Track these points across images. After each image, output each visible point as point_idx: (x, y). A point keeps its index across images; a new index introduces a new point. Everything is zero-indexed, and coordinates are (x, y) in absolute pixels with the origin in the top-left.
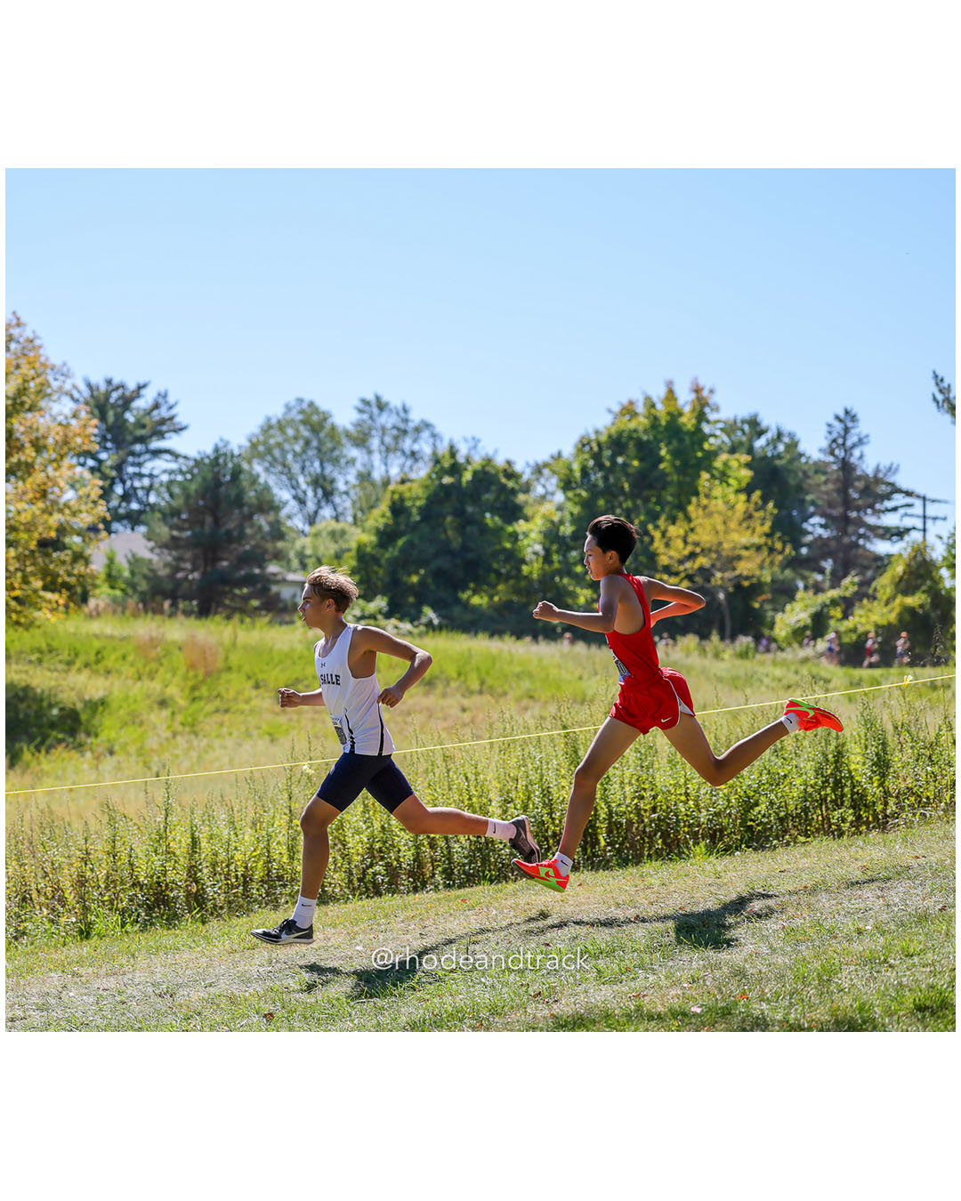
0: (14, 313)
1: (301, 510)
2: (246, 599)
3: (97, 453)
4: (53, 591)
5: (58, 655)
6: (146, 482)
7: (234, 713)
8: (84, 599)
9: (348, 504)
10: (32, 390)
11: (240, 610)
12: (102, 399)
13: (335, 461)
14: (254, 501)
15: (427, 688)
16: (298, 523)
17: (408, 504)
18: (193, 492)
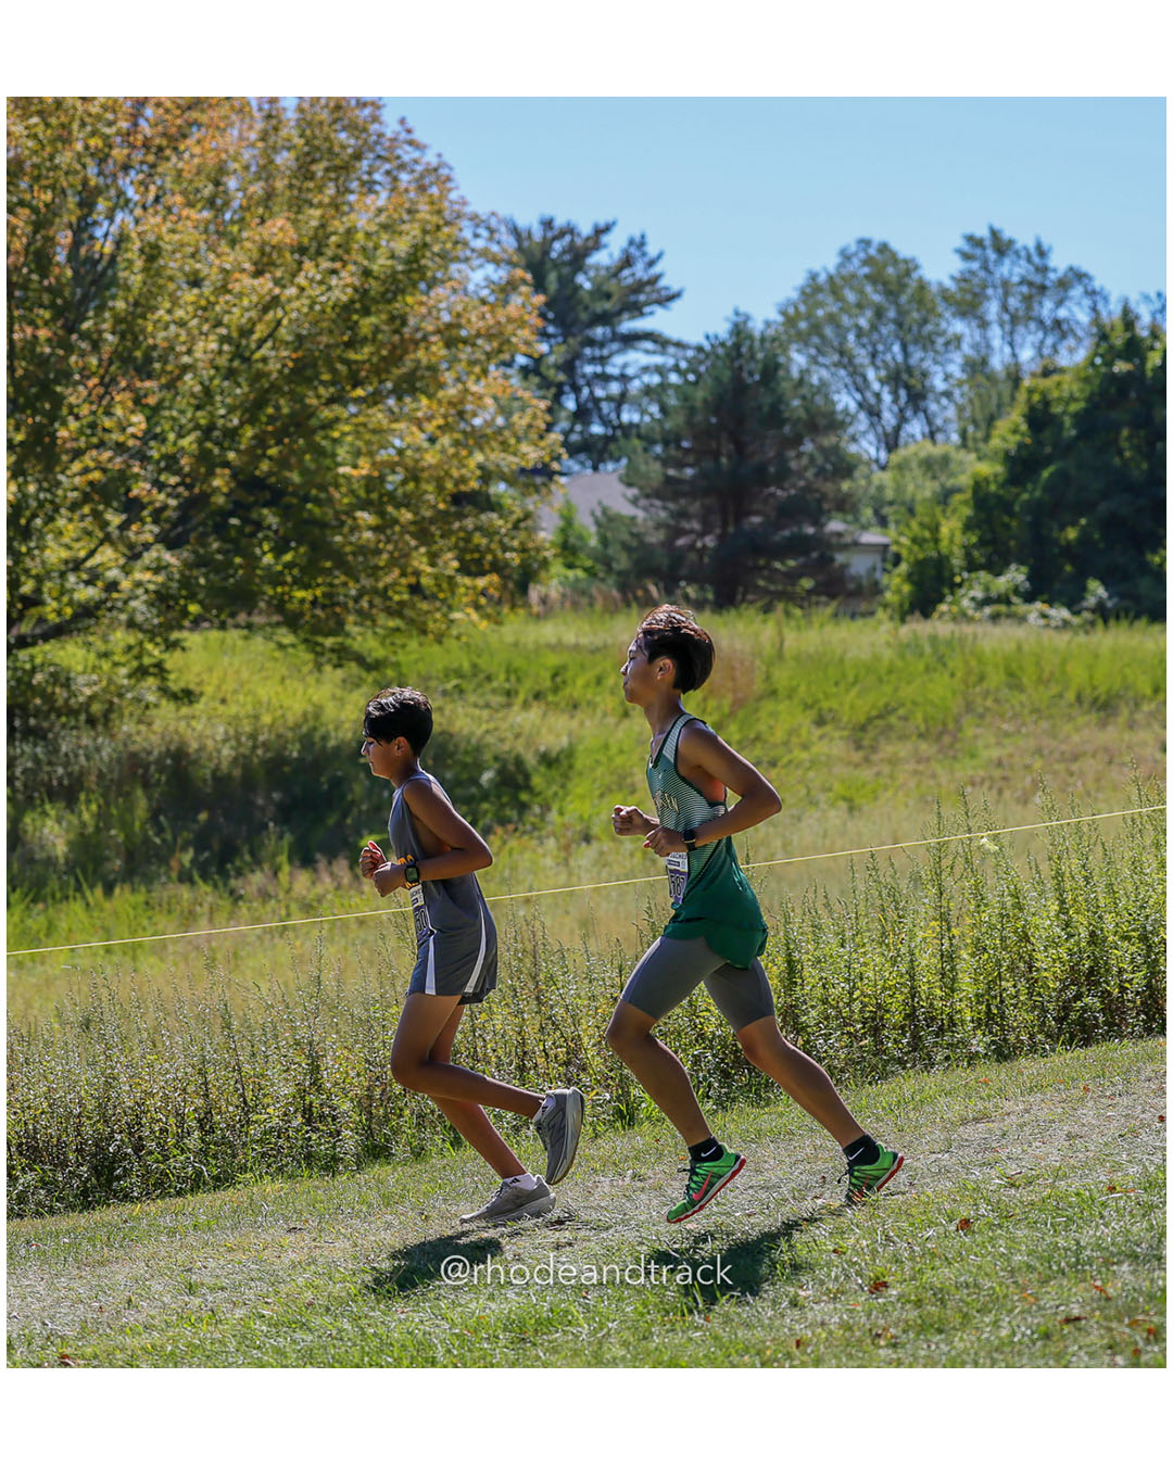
0: (402, 121)
1: (872, 425)
4: (479, 574)
5: (489, 680)
6: (615, 388)
7: (784, 767)
8: (523, 585)
9: (951, 412)
10: (436, 249)
11: (784, 596)
12: (538, 253)
13: (927, 342)
14: (801, 414)
15: (1102, 714)
16: (869, 447)
17: (1057, 409)
18: (699, 404)
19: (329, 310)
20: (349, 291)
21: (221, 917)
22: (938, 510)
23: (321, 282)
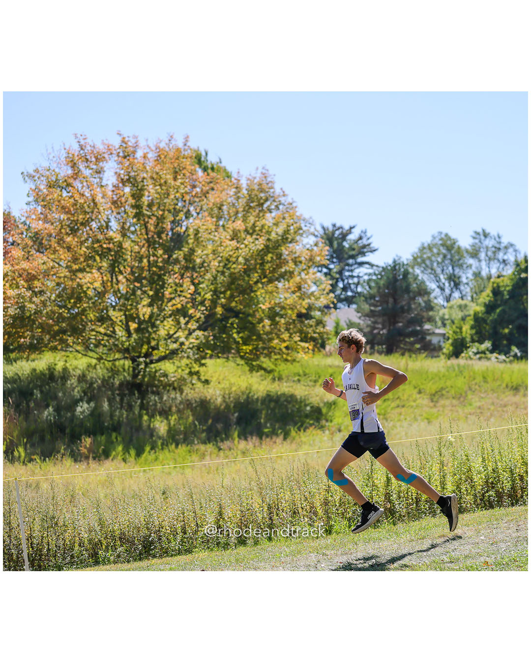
0: (281, 189)
1: (442, 294)
2: (413, 344)
3: (328, 265)
4: (306, 342)
5: (309, 377)
6: (356, 280)
7: (407, 407)
8: (323, 346)
9: (468, 290)
10: (292, 231)
11: (410, 350)
12: (330, 234)
13: (461, 266)
14: (416, 289)
15: (515, 391)
16: (441, 301)
17: (502, 289)
18: (382, 285)
19: (255, 252)
20: (262, 246)
21: (214, 456)
22: (462, 323)
23: (253, 243)
